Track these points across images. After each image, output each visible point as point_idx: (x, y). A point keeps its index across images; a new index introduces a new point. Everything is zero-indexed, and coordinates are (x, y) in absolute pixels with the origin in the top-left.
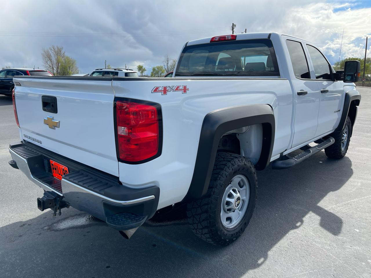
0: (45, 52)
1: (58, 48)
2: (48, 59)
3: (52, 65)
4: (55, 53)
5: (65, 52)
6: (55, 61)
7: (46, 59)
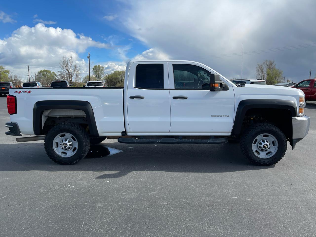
0: (259, 66)
1: (270, 62)
2: (261, 71)
3: (263, 76)
4: (267, 67)
5: (275, 65)
6: (266, 73)
7: (259, 72)
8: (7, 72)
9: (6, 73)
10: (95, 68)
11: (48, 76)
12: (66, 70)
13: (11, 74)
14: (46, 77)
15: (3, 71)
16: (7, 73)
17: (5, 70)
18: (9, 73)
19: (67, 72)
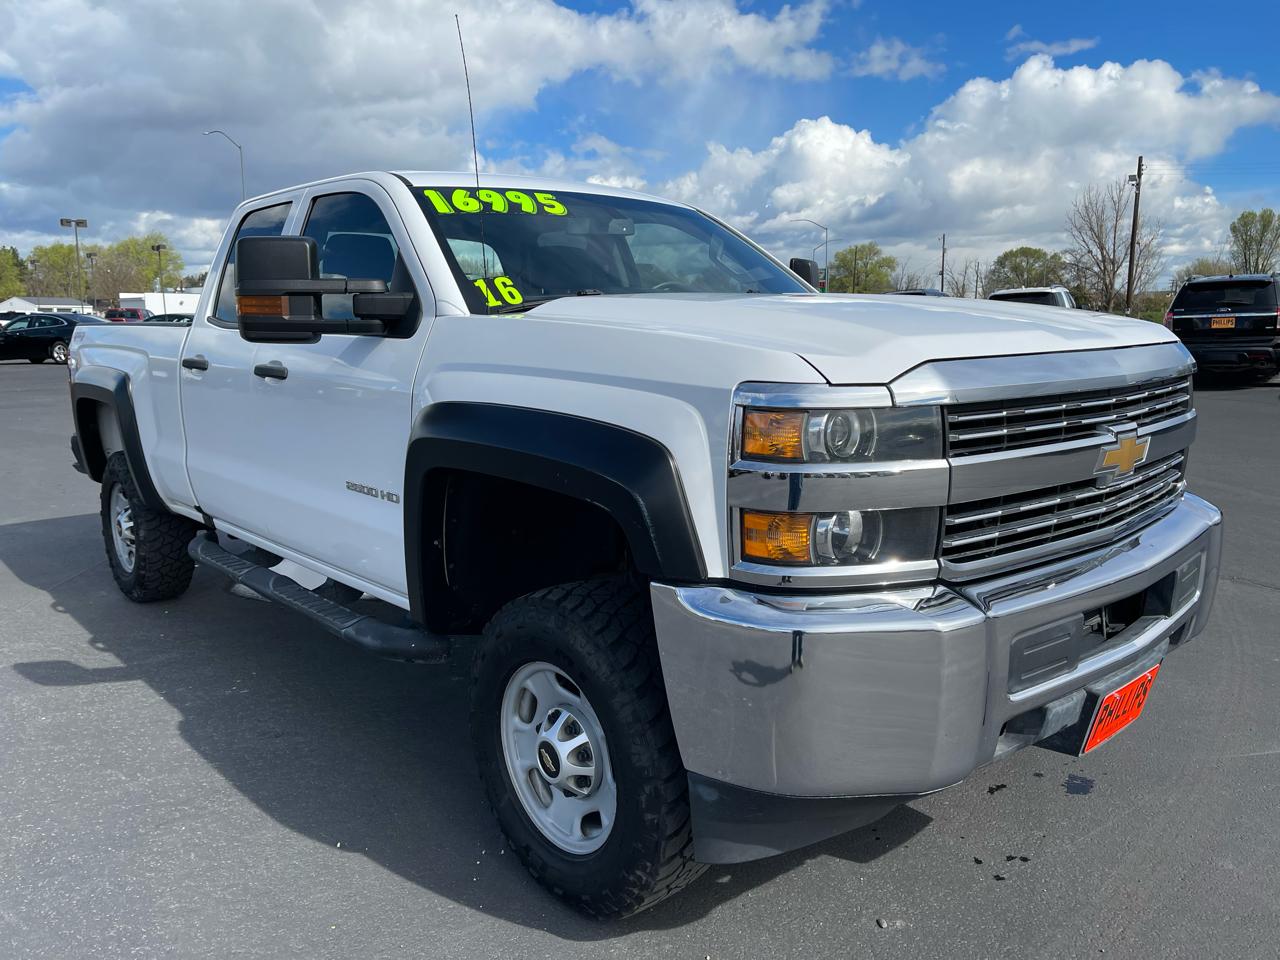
8: (890, 263)
9: (884, 270)
10: (1245, 225)
11: (1033, 273)
12: (1090, 243)
13: (899, 270)
14: (1026, 277)
15: (877, 262)
16: (889, 267)
17: (883, 259)
18: (893, 269)
19: (1096, 251)
